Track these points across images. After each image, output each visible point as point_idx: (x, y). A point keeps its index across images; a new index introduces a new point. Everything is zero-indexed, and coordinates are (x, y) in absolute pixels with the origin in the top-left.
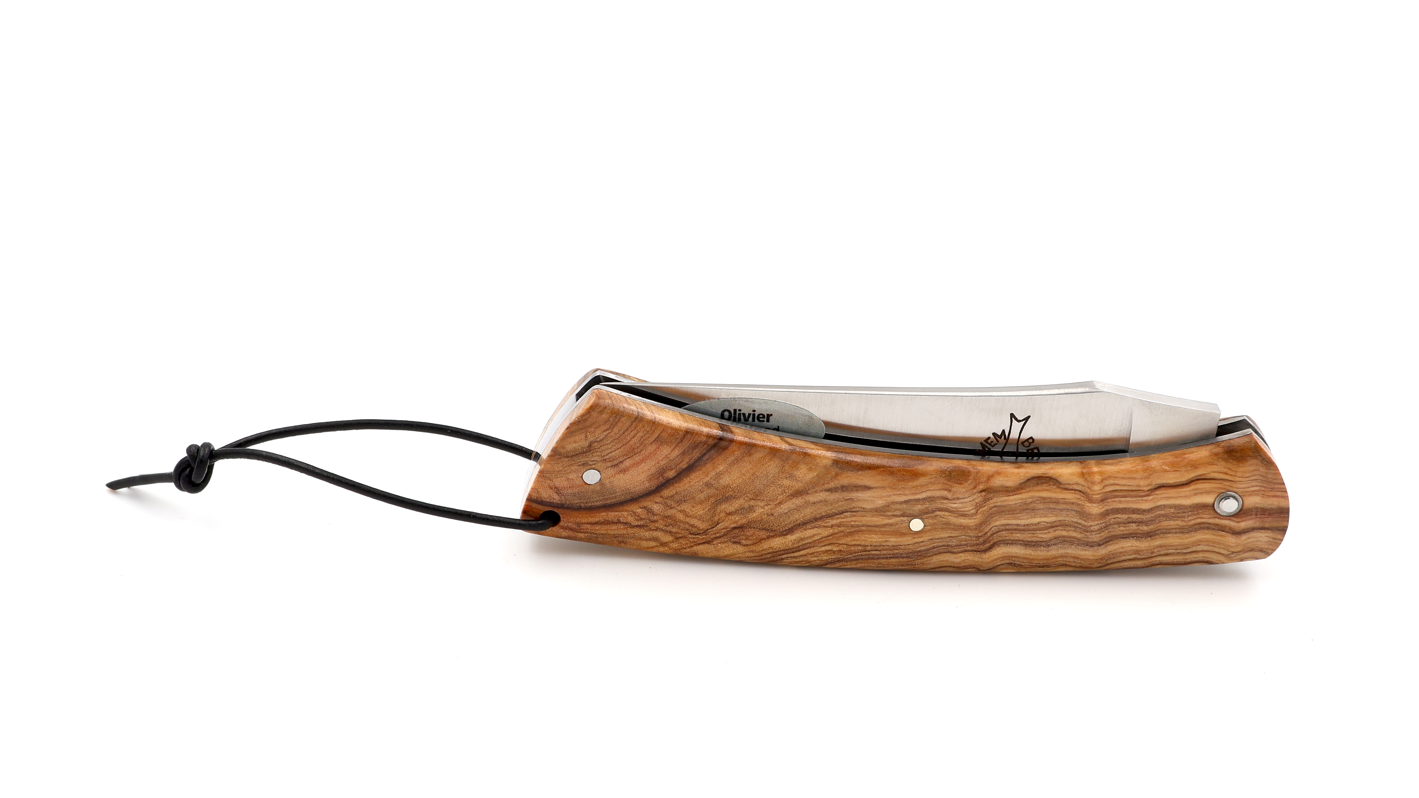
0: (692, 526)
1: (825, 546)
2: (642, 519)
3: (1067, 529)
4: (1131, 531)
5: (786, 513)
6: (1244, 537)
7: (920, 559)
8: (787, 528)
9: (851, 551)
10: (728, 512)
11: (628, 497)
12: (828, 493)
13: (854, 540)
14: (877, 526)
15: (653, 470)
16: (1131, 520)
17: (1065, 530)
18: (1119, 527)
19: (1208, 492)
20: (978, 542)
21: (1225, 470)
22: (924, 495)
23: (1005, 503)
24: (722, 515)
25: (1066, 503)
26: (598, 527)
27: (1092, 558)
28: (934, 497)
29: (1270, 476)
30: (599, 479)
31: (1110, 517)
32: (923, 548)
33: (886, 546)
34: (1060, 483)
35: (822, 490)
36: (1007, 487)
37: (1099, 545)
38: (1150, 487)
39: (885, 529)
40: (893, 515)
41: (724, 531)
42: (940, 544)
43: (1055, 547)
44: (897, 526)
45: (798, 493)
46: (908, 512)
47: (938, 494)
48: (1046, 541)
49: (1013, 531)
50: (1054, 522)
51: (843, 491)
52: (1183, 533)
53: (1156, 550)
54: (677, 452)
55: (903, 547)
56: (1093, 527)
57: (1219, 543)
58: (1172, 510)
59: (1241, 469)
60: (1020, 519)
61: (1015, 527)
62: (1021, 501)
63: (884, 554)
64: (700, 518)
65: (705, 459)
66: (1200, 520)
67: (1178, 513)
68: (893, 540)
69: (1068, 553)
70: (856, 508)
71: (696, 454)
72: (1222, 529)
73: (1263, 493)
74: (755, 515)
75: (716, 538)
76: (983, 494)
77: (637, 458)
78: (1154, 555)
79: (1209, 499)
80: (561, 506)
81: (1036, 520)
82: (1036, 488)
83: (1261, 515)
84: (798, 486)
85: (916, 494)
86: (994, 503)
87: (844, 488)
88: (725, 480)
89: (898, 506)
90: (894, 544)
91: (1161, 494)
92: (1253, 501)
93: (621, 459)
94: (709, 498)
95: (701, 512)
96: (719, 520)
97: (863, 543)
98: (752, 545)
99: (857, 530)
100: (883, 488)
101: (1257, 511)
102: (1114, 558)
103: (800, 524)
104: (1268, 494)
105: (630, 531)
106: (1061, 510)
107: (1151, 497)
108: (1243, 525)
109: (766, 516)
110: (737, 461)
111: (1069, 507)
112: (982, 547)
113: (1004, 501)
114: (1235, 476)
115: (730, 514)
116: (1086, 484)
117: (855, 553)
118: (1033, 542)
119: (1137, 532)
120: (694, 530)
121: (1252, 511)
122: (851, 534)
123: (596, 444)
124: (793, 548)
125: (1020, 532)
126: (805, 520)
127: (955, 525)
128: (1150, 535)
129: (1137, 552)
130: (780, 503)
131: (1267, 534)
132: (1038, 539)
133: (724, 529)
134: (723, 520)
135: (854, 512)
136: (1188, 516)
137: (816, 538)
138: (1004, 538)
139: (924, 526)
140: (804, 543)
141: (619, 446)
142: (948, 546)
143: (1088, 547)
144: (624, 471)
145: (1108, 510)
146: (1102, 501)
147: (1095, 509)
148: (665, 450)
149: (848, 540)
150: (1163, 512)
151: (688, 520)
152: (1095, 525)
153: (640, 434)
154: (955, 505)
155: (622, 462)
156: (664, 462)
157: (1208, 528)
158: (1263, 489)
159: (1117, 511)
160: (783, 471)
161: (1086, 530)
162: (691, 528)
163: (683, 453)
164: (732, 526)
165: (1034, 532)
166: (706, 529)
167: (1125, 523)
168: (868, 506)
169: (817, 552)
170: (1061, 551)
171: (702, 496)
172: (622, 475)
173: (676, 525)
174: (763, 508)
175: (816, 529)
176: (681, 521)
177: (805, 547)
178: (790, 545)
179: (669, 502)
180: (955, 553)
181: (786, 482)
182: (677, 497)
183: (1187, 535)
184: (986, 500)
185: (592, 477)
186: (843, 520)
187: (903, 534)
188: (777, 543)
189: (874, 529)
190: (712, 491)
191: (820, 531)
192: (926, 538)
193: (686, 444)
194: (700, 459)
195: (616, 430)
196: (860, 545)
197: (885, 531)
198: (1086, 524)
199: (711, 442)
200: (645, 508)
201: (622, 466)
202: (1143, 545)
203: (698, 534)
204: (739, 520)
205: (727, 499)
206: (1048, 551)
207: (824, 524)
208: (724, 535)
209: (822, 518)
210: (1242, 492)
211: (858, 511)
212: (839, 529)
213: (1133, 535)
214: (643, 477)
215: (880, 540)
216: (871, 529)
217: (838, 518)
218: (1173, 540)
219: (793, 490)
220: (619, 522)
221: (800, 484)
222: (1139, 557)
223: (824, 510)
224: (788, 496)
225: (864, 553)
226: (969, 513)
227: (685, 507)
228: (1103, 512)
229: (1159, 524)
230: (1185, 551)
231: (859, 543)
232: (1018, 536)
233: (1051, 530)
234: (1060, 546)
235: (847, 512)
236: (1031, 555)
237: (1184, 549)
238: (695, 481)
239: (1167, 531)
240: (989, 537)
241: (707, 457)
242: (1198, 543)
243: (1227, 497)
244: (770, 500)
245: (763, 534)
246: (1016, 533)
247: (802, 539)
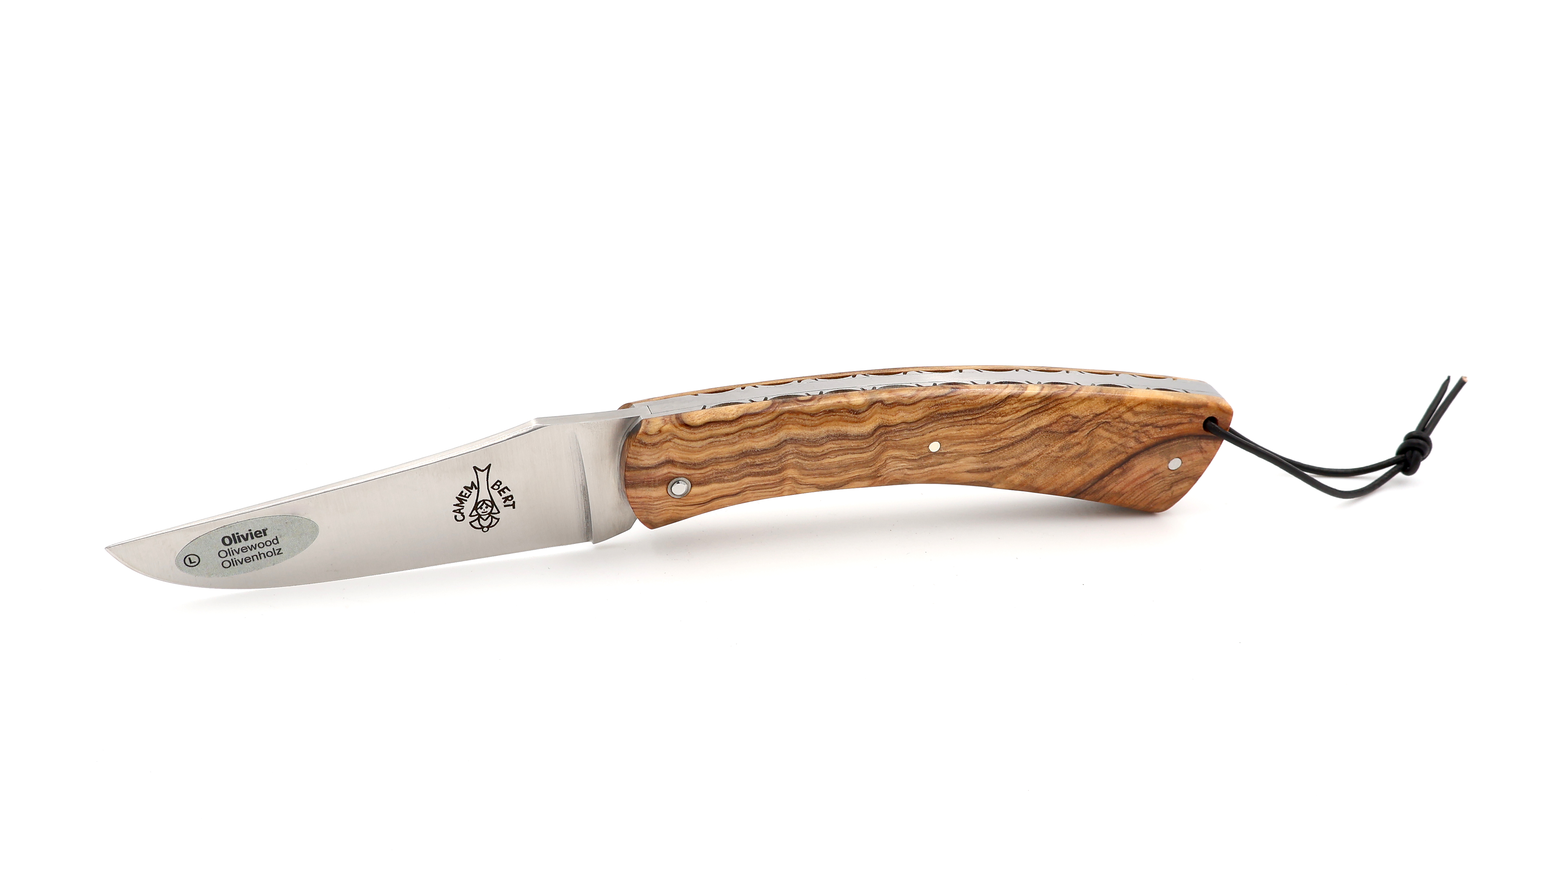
0: (1107, 430)
1: (1008, 421)
2: (1144, 432)
3: (813, 454)
4: (759, 456)
5: (1035, 447)
6: (663, 458)
7: (931, 413)
8: (1036, 435)
9: (987, 418)
10: (1079, 445)
11: (1151, 450)
12: (1001, 466)
13: (985, 429)
14: (966, 443)
15: (1130, 473)
16: (760, 467)
17: (815, 453)
18: (770, 460)
19: (696, 495)
20: (886, 436)
21: (682, 512)
22: (926, 470)
24: (1084, 442)
25: (814, 475)
26: (1178, 421)
27: (790, 426)
28: (919, 469)
29: (645, 513)
30: (1170, 463)
31: (777, 467)
32: (930, 426)
33: (959, 426)
34: (816, 487)
35: (1005, 468)
36: (859, 481)
37: (785, 441)
38: (744, 493)
39: (960, 441)
40: (952, 453)
41: (1084, 428)
42: (917, 431)
43: (823, 436)
44: (950, 444)
45: (1024, 464)
46: (940, 457)
47: (915, 472)
48: (830, 441)
49: (857, 448)
50: (823, 459)
51: (989, 468)
52: (716, 459)
53: (737, 439)
54: (1109, 488)
55: (946, 425)
56: (791, 458)
57: (684, 450)
58: (726, 478)
59: (668, 515)
60: (851, 458)
61: (855, 452)
62: (850, 472)
63: (961, 416)
64: (1101, 437)
65: (1090, 484)
66: (702, 471)
67: (721, 476)
68: (954, 432)
69: (811, 430)
70: (981, 457)
71: (1095, 487)
72: (684, 465)
73: (650, 500)
74: (1059, 445)
75: (1090, 421)
76: (879, 475)
77: (1139, 481)
78: (738, 434)
79: (696, 490)
80: (1201, 437)
81: (839, 458)
82: (836, 482)
83: (650, 481)
84: (1023, 470)
85: (932, 470)
86: (871, 469)
87: (988, 470)
88: (1077, 470)
89: (947, 460)
90: (953, 428)
91: (736, 490)
93: (1151, 479)
94: (1092, 456)
95: (1100, 443)
96: (1087, 438)
97: (978, 427)
98: (1063, 417)
99: (982, 438)
100: (957, 472)
101: (654, 484)
102: (772, 428)
103: (1025, 440)
104: (645, 499)
105: (1154, 420)
106: (818, 469)
107: (744, 486)
108: (665, 471)
109: (1051, 444)
110: (1066, 484)
111: (811, 472)
112: (882, 430)
113: (863, 471)
114: (674, 510)
115: (1078, 444)
116: (796, 489)
117: (983, 416)
118: (841, 440)
119: (755, 456)
120: (1106, 427)
121: (658, 484)
122: (986, 434)
123: (1166, 489)
124: (1032, 416)
125: (851, 447)
126: (1022, 443)
127: (904, 449)
128: (744, 454)
129: (753, 436)
130: (1038, 456)
131: (643, 462)
132: (837, 442)
133: (1084, 430)
134: (1084, 438)
135: (983, 453)
136: (712, 474)
137: (1013, 428)
138: (864, 441)
139: (929, 446)
140: (1024, 422)
141: (1150, 490)
142: (909, 430)
143: (796, 437)
144: (1151, 471)
145: (780, 473)
146: (784, 480)
147: (791, 473)
148: (1117, 488)
149: (989, 428)
150: (734, 476)
151: (1110, 435)
152: (791, 460)
153: (1133, 498)
154: (902, 465)
155: (1151, 478)
156: (1120, 480)
157: (695, 464)
158: (651, 503)
159: (771, 473)
160: (1032, 480)
161: (798, 454)
162: (1109, 428)
163: (1104, 487)
164: (1077, 433)
165: (840, 448)
166: (1098, 428)
167: (765, 463)
168: (972, 458)
169: (1014, 413)
170: (816, 431)
171: (1097, 456)
172: (1153, 468)
173: (1120, 430)
174: (1052, 451)
175: (1013, 436)
176: (1115, 433)
177: (1023, 418)
178: (1034, 419)
179: (1122, 449)
180: (904, 423)
181: (1032, 472)
182: (1115, 454)
183: (712, 456)
184: (877, 471)
185: (1175, 464)
186: (991, 446)
187: (946, 438)
188: (1044, 420)
189: (968, 441)
190: (1089, 461)
191: (1010, 435)
192: (928, 436)
193: (1101, 494)
194: (1093, 484)
195: (1150, 499)
196: (980, 424)
197: (959, 439)
198: (797, 460)
199: (1082, 495)
200: (1141, 443)
201: (1151, 475)
202: (748, 444)
203: (1104, 422)
204: (1072, 439)
205: (1079, 456)
206: (828, 431)
207: (1007, 441)
208: (1084, 424)
209: (1008, 446)
210: (669, 499)
211: (980, 454)
212: (995, 438)
213: (758, 453)
214: (1138, 468)
215: (964, 431)
216: (971, 440)
217: (995, 447)
218: (724, 451)
219: (1027, 467)
220: (1161, 428)
221: (1022, 471)
222: (750, 430)
223: (1006, 453)
224: (1032, 461)
225: (977, 416)
226: (892, 460)
227: (1111, 446)
228: (784, 471)
229: (737, 465)
230: (712, 440)
231: (981, 427)
232: (853, 444)
233: (826, 451)
234: (818, 437)
235: (988, 453)
236: (842, 426)
237: (713, 442)
238: (1099, 468)
239: (729, 459)
240: (876, 441)
241: (1088, 486)
242: (702, 449)
243: (683, 495)
244: (1046, 457)
245: (1055, 428)
246: (854, 446)
247: (1025, 425)
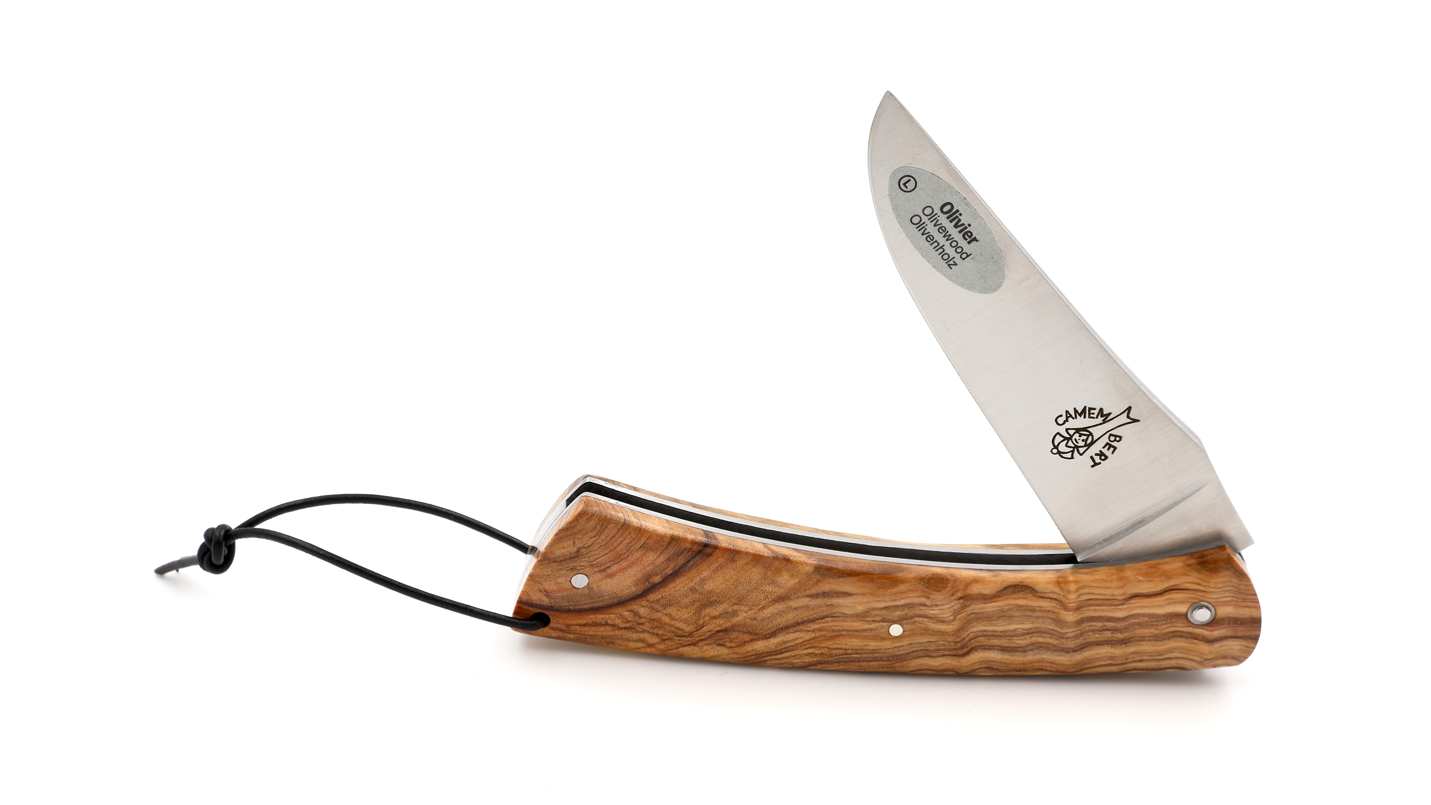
0: (678, 629)
1: (807, 649)
2: (629, 622)
3: (1043, 635)
4: (1106, 639)
5: (769, 618)
6: (1217, 645)
7: (900, 662)
8: (769, 632)
9: (832, 654)
10: (712, 616)
11: (616, 601)
12: (809, 599)
13: (835, 644)
14: (857, 631)
15: (639, 575)
16: (1105, 628)
17: (1041, 636)
18: (1094, 634)
19: (1182, 602)
20: (956, 647)
21: (1198, 581)
22: (903, 602)
23: (982, 611)
24: (707, 618)
25: (1041, 611)
26: (586, 629)
27: (1068, 663)
28: (912, 604)
29: (1242, 587)
30: (587, 584)
31: (1086, 625)
32: (902, 652)
33: (866, 649)
34: (1036, 592)
35: (804, 596)
36: (984, 595)
37: (1075, 651)
38: (1124, 597)
39: (865, 634)
40: (873, 621)
41: (709, 634)
42: (919, 649)
43: (1031, 652)
44: (877, 631)
45: (780, 599)
46: (888, 618)
47: (917, 600)
48: (1022, 647)
49: (990, 637)
50: (1030, 629)
51: (824, 597)
52: (1156, 640)
53: (1130, 657)
54: (662, 559)
55: (883, 651)
56: (1069, 634)
57: (1192, 651)
58: (1146, 619)
59: (1214, 580)
60: (997, 626)
61: (992, 633)
62: (998, 608)
63: (864, 658)
64: (685, 621)
65: (689, 565)
66: (1173, 629)
67: (1152, 622)
68: (873, 645)
69: (1044, 659)
70: (837, 613)
71: (681, 560)
72: (1195, 637)
73: (1235, 603)
74: (738, 619)
75: (701, 640)
76: (961, 601)
77: (624, 564)
78: (1129, 661)
79: (1182, 609)
80: (551, 608)
81: (1012, 627)
82: (1012, 596)
83: (1234, 624)
84: (780, 591)
85: (895, 600)
86: (972, 610)
87: (825, 594)
88: (710, 586)
89: (878, 612)
90: (874, 648)
91: (1135, 603)
92: (1226, 611)
93: (608, 565)
94: (693, 602)
95: (686, 616)
96: (704, 623)
97: (844, 647)
98: (737, 647)
99: (837, 635)
100: (864, 594)
101: (1230, 621)
102: (1089, 663)
103: (782, 628)
104: (1241, 605)
105: (618, 633)
106: (1037, 618)
107: (1125, 606)
108: (1216, 633)
109: (749, 620)
110: (721, 567)
111: (1045, 615)
112: (960, 652)
113: (981, 608)
114: (1208, 587)
115: (715, 618)
116: (1061, 593)
117: (836, 656)
118: (1010, 647)
119: (1112, 639)
120: (680, 632)
121: (1225, 621)
122: (832, 638)
123: (584, 550)
124: (776, 651)
125: (997, 638)
126: (787, 624)
127: (933, 631)
128: (1125, 642)
129: (1112, 658)
130: (763, 608)
131: (1240, 643)
132: (1014, 645)
133: (708, 632)
134: (707, 624)
135: (835, 617)
136: (1162, 625)
137: (798, 641)
138: (981, 644)
139: (903, 631)
140: (786, 646)
141: (606, 552)
142: (927, 650)
143: (1063, 653)
144: (611, 576)
145: (1083, 618)
146: (1078, 608)
147: (1070, 617)
148: (651, 557)
149: (829, 644)
150: (1136, 621)
151: (673, 623)
152: (1070, 632)
153: (627, 541)
154: (934, 612)
155: (609, 567)
156: (650, 568)
157: (1181, 636)
158: (1235, 599)
159: (1092, 619)
160: (766, 577)
161: (1061, 637)
162: (676, 631)
163: (669, 560)
164: (717, 629)
165: (1011, 638)
166: (691, 632)
167: (1100, 631)
168: (849, 612)
169: (799, 655)
170: (1038, 657)
171: (687, 601)
172: (609, 580)
173: (662, 628)
174: (746, 612)
175: (798, 633)
176: (667, 624)
177: (787, 650)
178: (773, 648)
179: (655, 606)
180: (934, 657)
181: (769, 588)
182: (662, 602)
183: (1161, 643)
184: (964, 607)
185: (580, 581)
186: (824, 625)
187: (883, 639)
188: (760, 646)
189: (855, 633)
190: (696, 596)
191: (802, 635)
192: (905, 642)
193: (671, 550)
194: (684, 565)
195: (603, 537)
196: (841, 649)
197: (865, 636)
198: (1061, 631)
199: (695, 548)
200: (631, 611)
201: (609, 571)
202: (1118, 651)
203: (683, 637)
204: (722, 623)
205: (711, 604)
206: (1025, 656)
207: (805, 628)
208: (708, 638)
209: (804, 622)
210: (1215, 602)
211: (838, 617)
212: (821, 633)
213: (1108, 642)
214: (629, 582)
215: (861, 644)
216: (852, 633)
217: (820, 623)
218: (1147, 647)
219: (776, 595)
220: (607, 624)
221: (782, 590)
222: (1113, 662)
223: (806, 615)
224: (771, 601)
225: (845, 656)
226: (946, 619)
227: (670, 610)
228: (1078, 620)
229: (1133, 632)
230: (1159, 658)
231: (840, 646)
232: (996, 642)
233: (1027, 637)
234: (1036, 651)
235: (828, 617)
236: (1008, 659)
237: (1158, 656)
238: (680, 587)
239: (1142, 639)
240: (967, 643)
241: (692, 563)
242: (1171, 650)
243: (1201, 607)
244: (753, 605)
245: (747, 637)
246: (994, 639)
247: (784, 643)
